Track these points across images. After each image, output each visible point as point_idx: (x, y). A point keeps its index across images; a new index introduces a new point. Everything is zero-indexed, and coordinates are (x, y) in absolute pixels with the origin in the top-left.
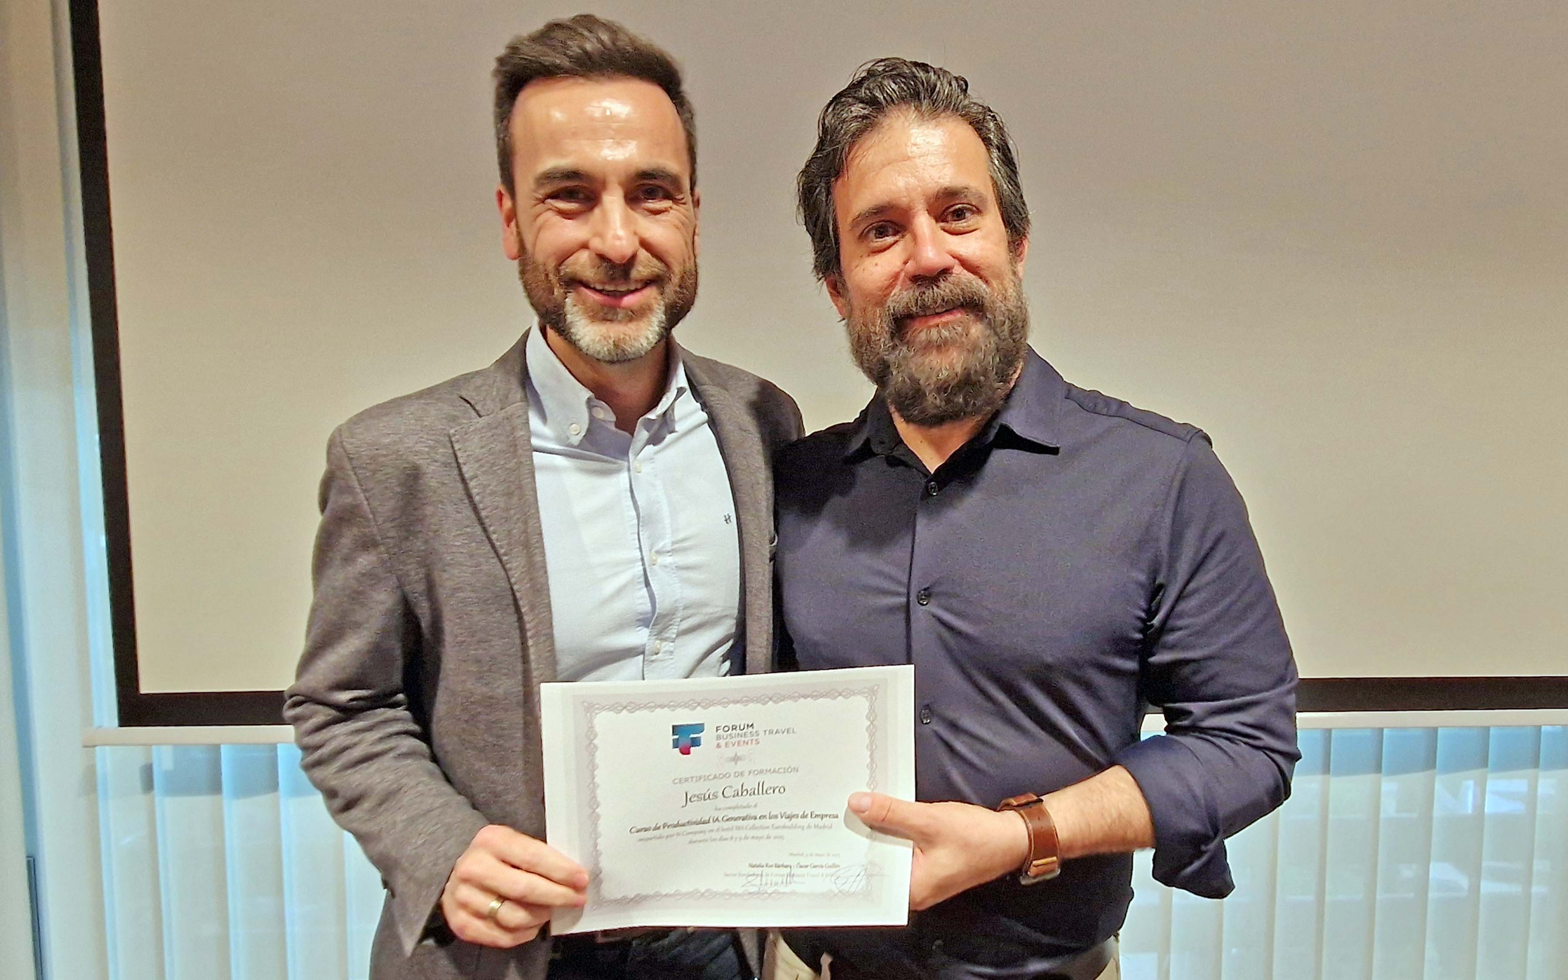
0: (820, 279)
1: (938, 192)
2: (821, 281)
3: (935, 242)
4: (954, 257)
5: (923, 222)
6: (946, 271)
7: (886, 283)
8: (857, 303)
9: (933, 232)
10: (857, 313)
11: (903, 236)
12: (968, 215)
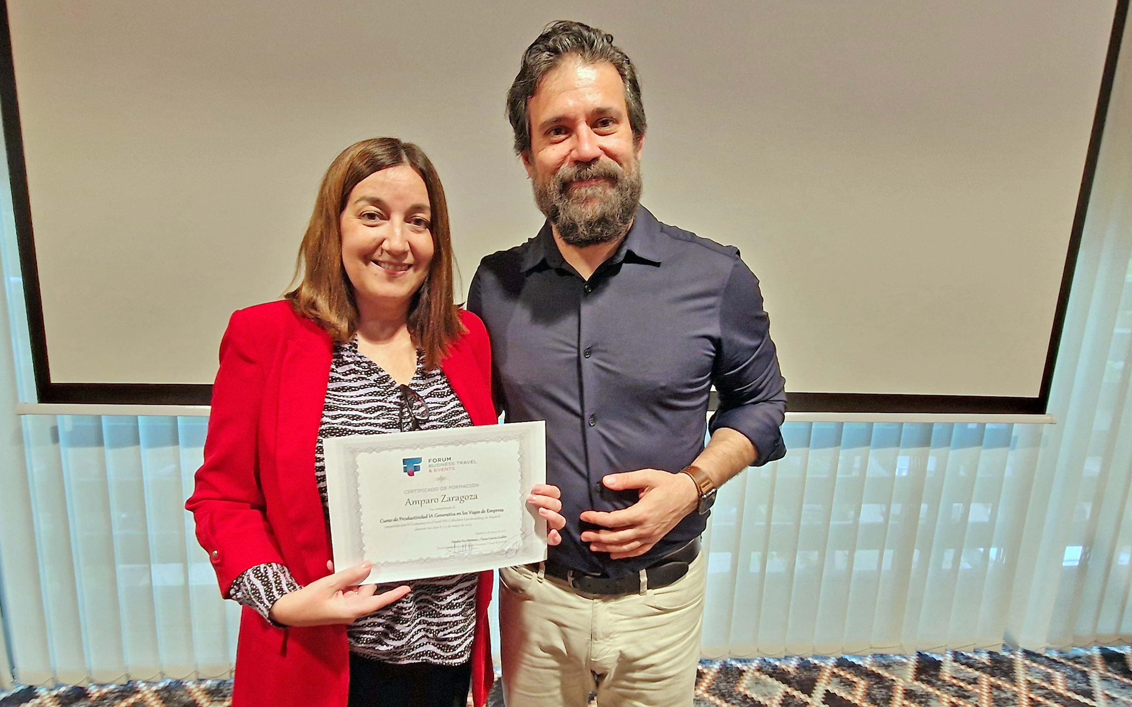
0: (518, 154)
1: (593, 110)
2: (518, 156)
3: (590, 140)
4: (601, 149)
5: (583, 129)
6: (596, 159)
7: (559, 161)
8: (540, 171)
9: (589, 135)
10: (540, 177)
11: (570, 136)
12: (610, 123)
